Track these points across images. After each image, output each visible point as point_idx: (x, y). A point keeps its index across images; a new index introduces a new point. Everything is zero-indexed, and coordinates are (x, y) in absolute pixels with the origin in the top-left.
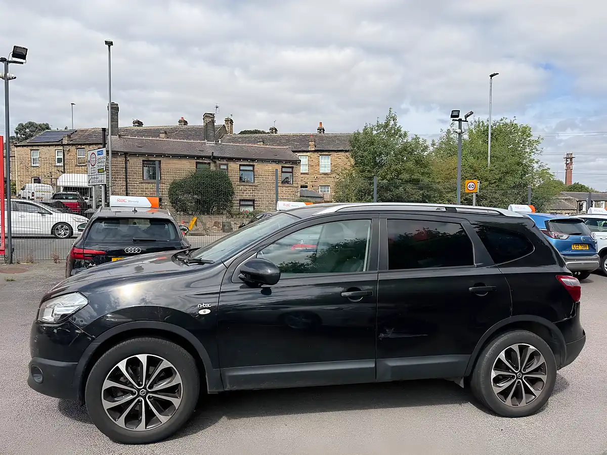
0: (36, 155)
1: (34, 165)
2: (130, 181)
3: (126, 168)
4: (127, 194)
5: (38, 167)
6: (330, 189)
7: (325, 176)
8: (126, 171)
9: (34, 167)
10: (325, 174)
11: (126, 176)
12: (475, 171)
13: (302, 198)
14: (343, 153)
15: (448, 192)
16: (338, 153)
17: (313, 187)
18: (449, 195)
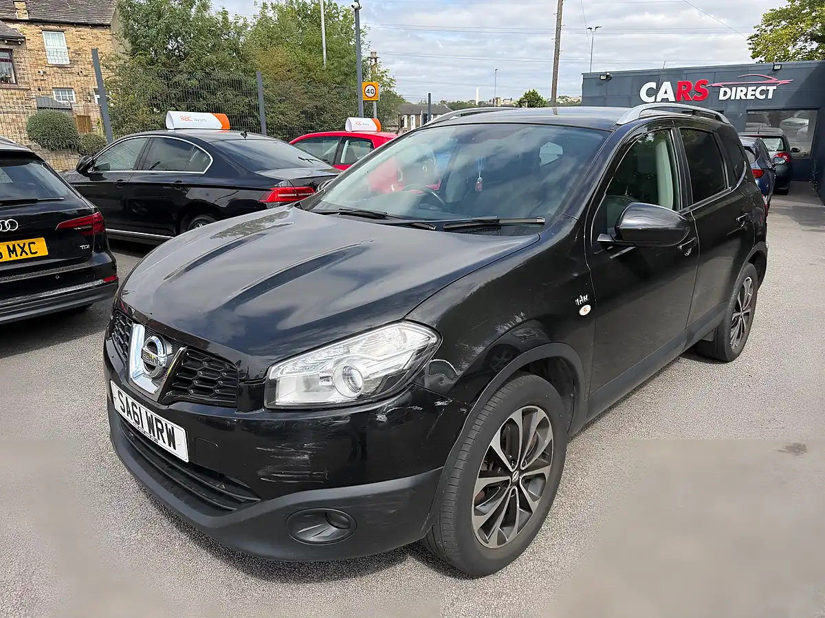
6: (74, 95)
7: (59, 70)
10: (61, 67)
12: (309, 70)
13: (41, 111)
14: (88, 30)
15: (280, 102)
16: (78, 29)
17: (39, 90)
18: (282, 106)
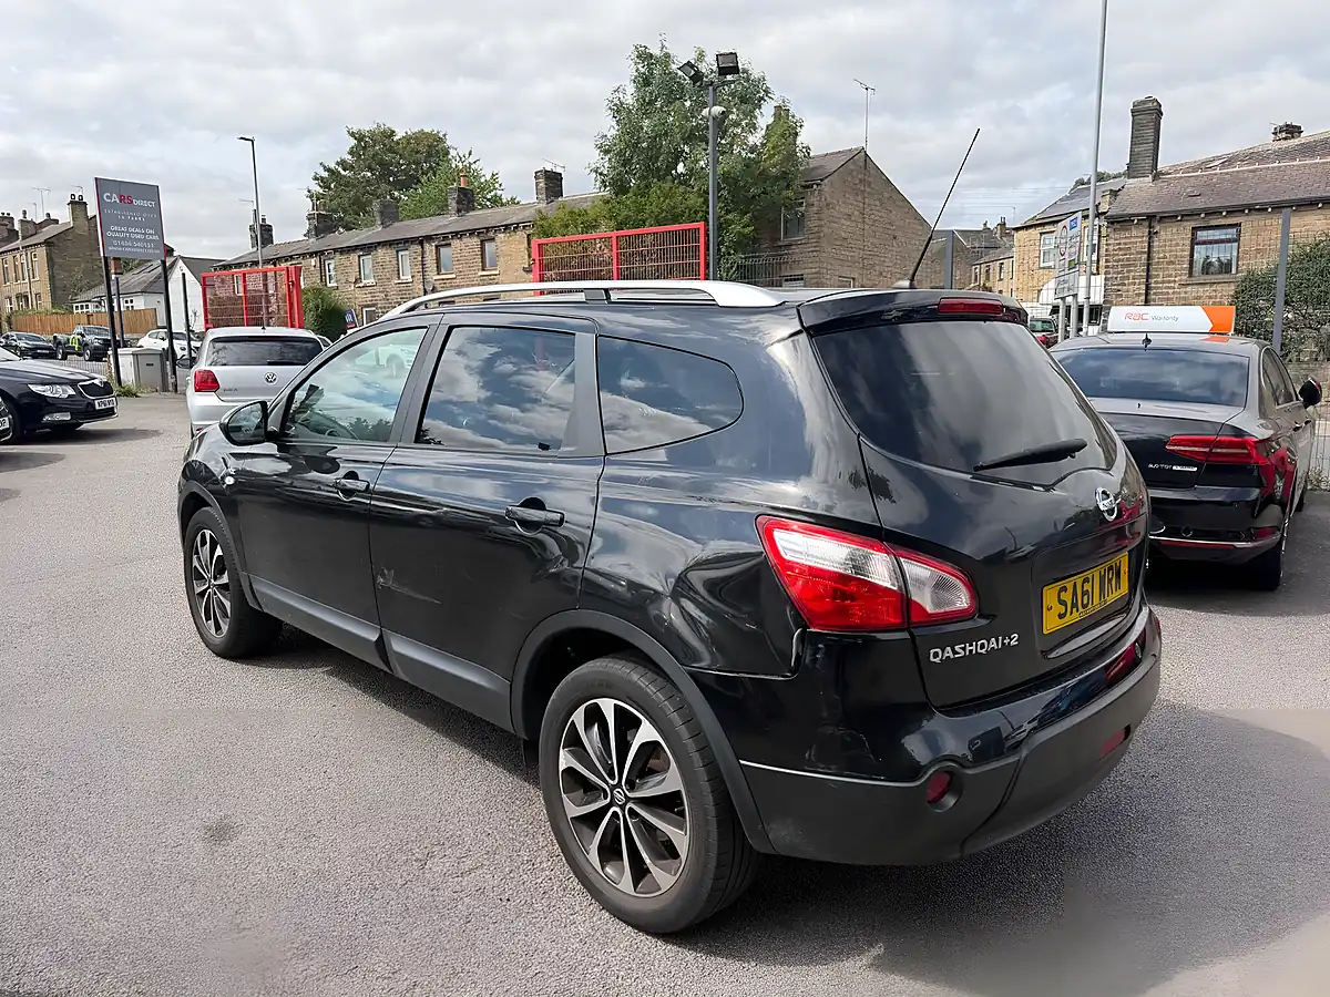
0: (1050, 241)
1: (1046, 265)
2: (1156, 282)
3: (1149, 253)
4: (1147, 303)
5: (1049, 267)
8: (1149, 258)
9: (1043, 268)
11: (1148, 270)
